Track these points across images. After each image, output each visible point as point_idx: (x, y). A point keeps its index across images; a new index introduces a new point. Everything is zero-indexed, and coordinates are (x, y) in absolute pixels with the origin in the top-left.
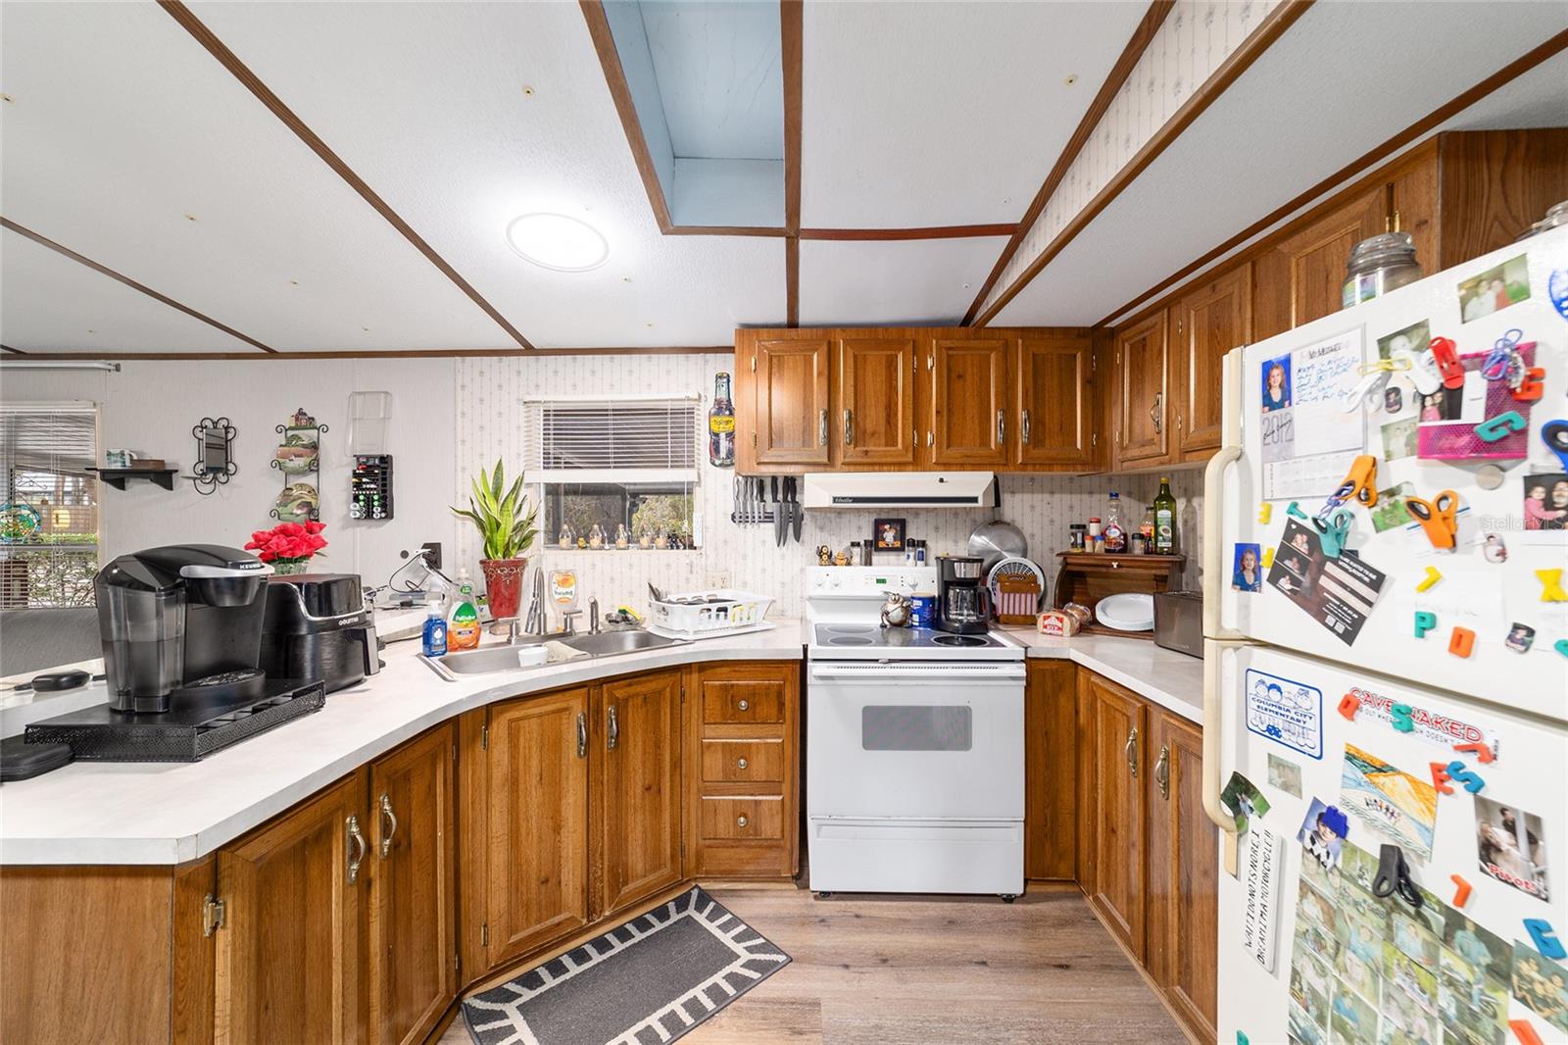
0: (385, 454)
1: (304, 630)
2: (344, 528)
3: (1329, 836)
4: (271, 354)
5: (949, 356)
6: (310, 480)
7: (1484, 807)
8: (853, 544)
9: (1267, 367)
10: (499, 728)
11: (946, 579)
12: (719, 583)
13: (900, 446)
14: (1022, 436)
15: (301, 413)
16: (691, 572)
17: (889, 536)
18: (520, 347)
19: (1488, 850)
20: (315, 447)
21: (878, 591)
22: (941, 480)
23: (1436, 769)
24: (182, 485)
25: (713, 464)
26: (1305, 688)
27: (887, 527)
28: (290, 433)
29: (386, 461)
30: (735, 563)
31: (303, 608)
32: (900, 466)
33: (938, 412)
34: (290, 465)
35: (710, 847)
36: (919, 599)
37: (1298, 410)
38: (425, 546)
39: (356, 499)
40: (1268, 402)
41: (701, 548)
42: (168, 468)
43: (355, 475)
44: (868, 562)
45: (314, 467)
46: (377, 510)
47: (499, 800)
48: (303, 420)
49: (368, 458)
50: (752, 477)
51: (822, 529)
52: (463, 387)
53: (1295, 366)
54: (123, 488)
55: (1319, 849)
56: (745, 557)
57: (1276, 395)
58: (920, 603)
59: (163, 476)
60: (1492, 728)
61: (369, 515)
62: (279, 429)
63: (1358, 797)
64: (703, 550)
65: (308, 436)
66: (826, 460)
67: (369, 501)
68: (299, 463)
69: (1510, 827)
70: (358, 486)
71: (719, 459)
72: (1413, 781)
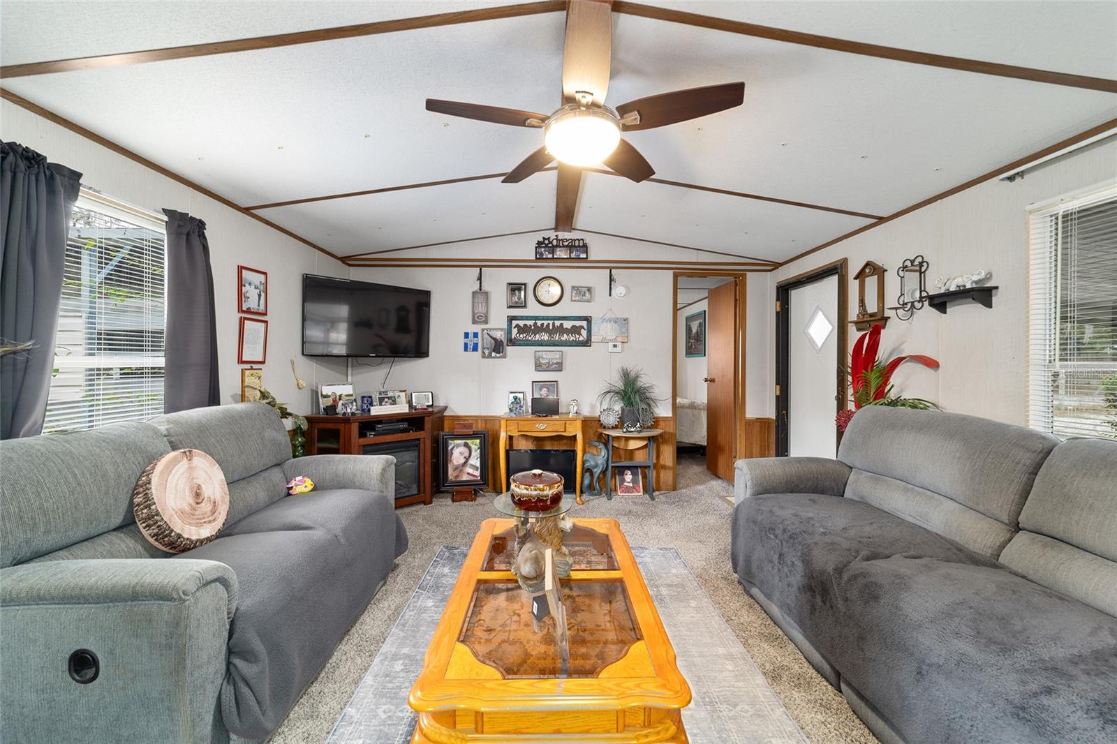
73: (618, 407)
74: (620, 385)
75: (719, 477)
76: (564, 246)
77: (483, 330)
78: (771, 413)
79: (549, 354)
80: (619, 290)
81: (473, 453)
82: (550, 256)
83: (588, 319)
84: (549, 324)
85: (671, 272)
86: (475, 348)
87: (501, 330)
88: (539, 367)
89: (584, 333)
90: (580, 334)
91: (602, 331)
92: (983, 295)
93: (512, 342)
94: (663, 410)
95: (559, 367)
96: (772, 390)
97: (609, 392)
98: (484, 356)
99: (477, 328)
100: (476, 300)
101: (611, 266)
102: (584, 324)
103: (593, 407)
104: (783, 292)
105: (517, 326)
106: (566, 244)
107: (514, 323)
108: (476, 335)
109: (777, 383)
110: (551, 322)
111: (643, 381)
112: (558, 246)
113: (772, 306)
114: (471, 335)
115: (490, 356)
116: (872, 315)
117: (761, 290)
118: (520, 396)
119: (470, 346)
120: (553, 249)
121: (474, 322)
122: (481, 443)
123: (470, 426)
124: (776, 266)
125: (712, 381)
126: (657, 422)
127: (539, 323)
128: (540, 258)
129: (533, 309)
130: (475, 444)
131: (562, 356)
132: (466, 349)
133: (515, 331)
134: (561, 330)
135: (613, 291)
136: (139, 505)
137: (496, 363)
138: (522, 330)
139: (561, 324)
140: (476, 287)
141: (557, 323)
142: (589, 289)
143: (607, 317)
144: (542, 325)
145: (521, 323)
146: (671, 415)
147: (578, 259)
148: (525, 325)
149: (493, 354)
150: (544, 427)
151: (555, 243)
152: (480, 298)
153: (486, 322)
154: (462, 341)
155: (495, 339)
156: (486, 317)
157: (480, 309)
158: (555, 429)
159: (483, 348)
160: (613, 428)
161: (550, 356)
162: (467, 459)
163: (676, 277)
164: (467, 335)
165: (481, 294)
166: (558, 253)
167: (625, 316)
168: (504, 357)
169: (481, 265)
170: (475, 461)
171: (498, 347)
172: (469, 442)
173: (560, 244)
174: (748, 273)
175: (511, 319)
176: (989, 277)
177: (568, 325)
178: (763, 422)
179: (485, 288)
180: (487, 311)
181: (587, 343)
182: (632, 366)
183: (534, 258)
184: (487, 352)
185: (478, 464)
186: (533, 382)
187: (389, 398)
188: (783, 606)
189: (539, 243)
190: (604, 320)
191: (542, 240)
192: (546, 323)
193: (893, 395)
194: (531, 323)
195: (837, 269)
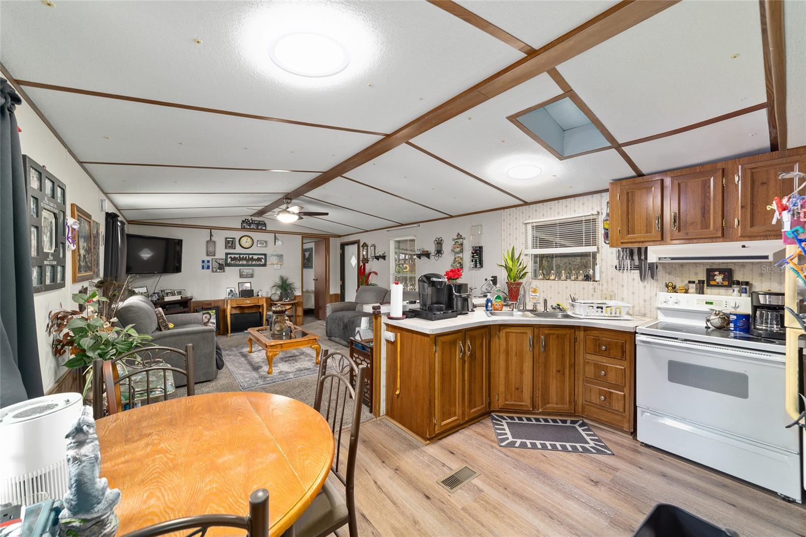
0: (480, 246)
1: (454, 297)
2: (469, 270)
4: (451, 217)
5: (752, 173)
6: (461, 255)
8: (690, 282)
10: (503, 334)
11: (754, 304)
12: (608, 297)
13: (712, 229)
15: (459, 234)
16: (595, 292)
17: (719, 278)
18: (522, 203)
20: (462, 244)
21: (707, 308)
22: (744, 246)
24: (432, 257)
25: (605, 243)
27: (717, 273)
28: (456, 241)
29: (481, 248)
30: (618, 289)
31: (454, 291)
32: (712, 239)
33: (742, 207)
34: (456, 250)
35: (587, 405)
36: (735, 315)
38: (492, 277)
39: (472, 261)
41: (599, 281)
42: (429, 253)
43: (472, 253)
44: (701, 291)
45: (462, 251)
46: (478, 264)
47: (502, 357)
48: (459, 236)
49: (476, 247)
50: (626, 248)
51: (669, 273)
52: (504, 220)
54: (420, 259)
56: (623, 286)
58: (735, 317)
59: (427, 255)
61: (476, 266)
62: (454, 240)
64: (600, 282)
65: (460, 241)
66: (660, 239)
67: (476, 261)
68: (458, 250)
70: (473, 257)
71: (608, 240)
73: (279, 292)
74: (280, 283)
75: (320, 320)
76: (255, 223)
77: (212, 259)
78: (339, 292)
79: (247, 270)
80: (279, 243)
81: (212, 317)
82: (249, 227)
83: (265, 255)
84: (246, 257)
85: (301, 236)
86: (208, 268)
87: (222, 259)
88: (241, 276)
89: (263, 260)
90: (261, 261)
91: (271, 260)
92: (384, 257)
93: (229, 265)
94: (298, 293)
95: (252, 276)
96: (339, 283)
97: (274, 286)
98: (213, 271)
99: (209, 258)
100: (209, 245)
101: (275, 232)
102: (263, 257)
103: (267, 293)
104: (343, 246)
105: (231, 257)
106: (256, 222)
107: (229, 256)
108: (208, 261)
109: (341, 280)
110: (247, 256)
111: (290, 281)
112: (252, 223)
113: (339, 252)
114: (206, 262)
115: (216, 271)
116: (365, 259)
117: (335, 244)
118: (233, 289)
119: (206, 266)
120: (250, 224)
121: (208, 255)
122: (216, 312)
123: (211, 304)
124: (340, 236)
125: (317, 280)
126: (296, 297)
127: (241, 256)
128: (243, 228)
129: (238, 250)
130: (213, 312)
131: (253, 271)
132: (203, 268)
133: (229, 260)
134: (252, 259)
135: (276, 243)
136: (162, 322)
137: (220, 275)
138: (232, 259)
139: (252, 257)
140: (209, 239)
141: (250, 256)
142: (266, 242)
143: (274, 254)
144: (243, 257)
145: (233, 256)
146: (301, 294)
147: (262, 229)
148: (235, 257)
149: (218, 271)
150: (248, 302)
151: (251, 221)
152: (211, 244)
153: (214, 255)
154: (201, 264)
155: (219, 264)
156: (215, 253)
157: (211, 249)
158: (254, 302)
159: (212, 268)
160: (277, 301)
161: (247, 271)
162: (209, 320)
163: (303, 237)
164: (203, 262)
165: (211, 242)
166: (252, 226)
167: (281, 254)
168: (224, 271)
169: (211, 228)
170: (213, 320)
171: (221, 267)
172: (210, 312)
173: (253, 222)
174: (331, 238)
175: (227, 254)
176: (384, 253)
177: (255, 257)
178: (336, 295)
179: (213, 239)
180: (215, 250)
181: (265, 265)
182: (285, 274)
183: (240, 227)
184: (215, 270)
185: (215, 321)
186: (239, 283)
187: (170, 293)
188: (339, 337)
189: (243, 221)
190: (272, 255)
191: (244, 220)
192: (245, 256)
193: (369, 283)
194: (238, 256)
195: (357, 242)
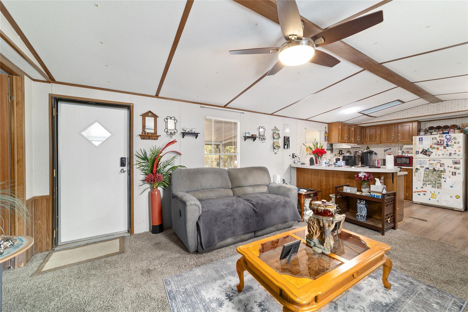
3: (427, 169)
4: (271, 114)
5: (354, 129)
7: (441, 164)
9: (420, 138)
14: (359, 140)
19: (441, 166)
20: (278, 134)
23: (437, 163)
26: (424, 160)
28: (274, 131)
29: (289, 138)
37: (423, 141)
40: (420, 140)
45: (278, 138)
48: (276, 128)
53: (423, 138)
54: (245, 140)
55: (426, 171)
57: (421, 140)
59: (255, 138)
60: (441, 160)
63: (430, 166)
65: (277, 132)
68: (276, 137)
69: (442, 164)
71: (326, 140)
72: (435, 164)
